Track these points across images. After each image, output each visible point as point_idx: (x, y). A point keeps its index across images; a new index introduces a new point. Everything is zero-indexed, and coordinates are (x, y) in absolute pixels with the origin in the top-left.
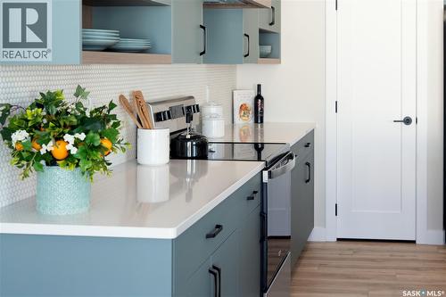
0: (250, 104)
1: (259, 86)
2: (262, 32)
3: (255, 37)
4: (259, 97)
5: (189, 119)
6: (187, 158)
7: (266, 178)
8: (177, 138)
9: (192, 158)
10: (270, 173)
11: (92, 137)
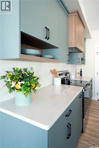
0: (80, 72)
1: (81, 69)
2: (82, 58)
3: (80, 59)
4: (81, 71)
5: (66, 75)
6: (65, 84)
7: (84, 91)
8: (63, 80)
9: (66, 84)
10: (85, 90)
11: (27, 83)
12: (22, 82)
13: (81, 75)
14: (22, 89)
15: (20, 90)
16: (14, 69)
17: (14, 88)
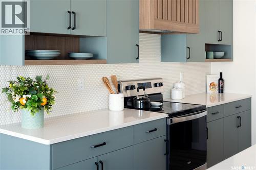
0: (216, 83)
1: (221, 73)
4: (221, 79)
7: (168, 123)
10: (171, 120)
11: (35, 97)
12: (28, 96)
13: (221, 90)
14: (28, 105)
15: (26, 106)
16: (18, 78)
17: (18, 104)
